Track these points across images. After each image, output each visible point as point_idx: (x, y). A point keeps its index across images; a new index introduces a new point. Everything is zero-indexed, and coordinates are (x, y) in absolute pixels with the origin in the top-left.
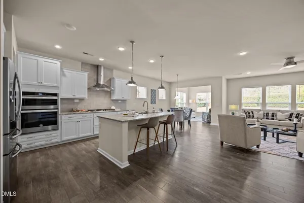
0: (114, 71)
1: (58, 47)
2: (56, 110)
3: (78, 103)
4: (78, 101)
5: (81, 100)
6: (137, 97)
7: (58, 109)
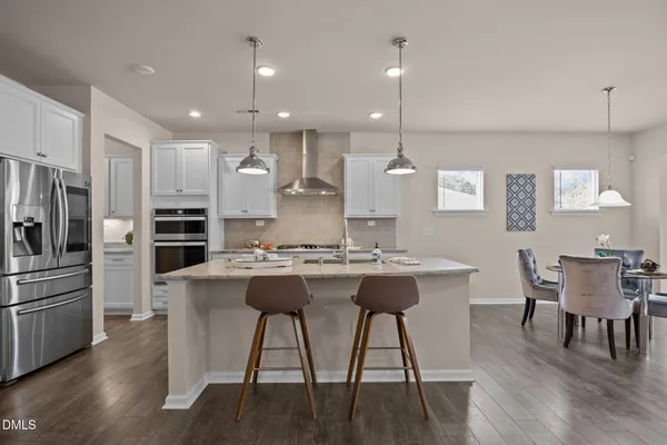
0: (352, 134)
1: (195, 114)
2: (203, 243)
3: (262, 229)
4: (261, 223)
5: (269, 221)
6: (440, 207)
7: (206, 241)
